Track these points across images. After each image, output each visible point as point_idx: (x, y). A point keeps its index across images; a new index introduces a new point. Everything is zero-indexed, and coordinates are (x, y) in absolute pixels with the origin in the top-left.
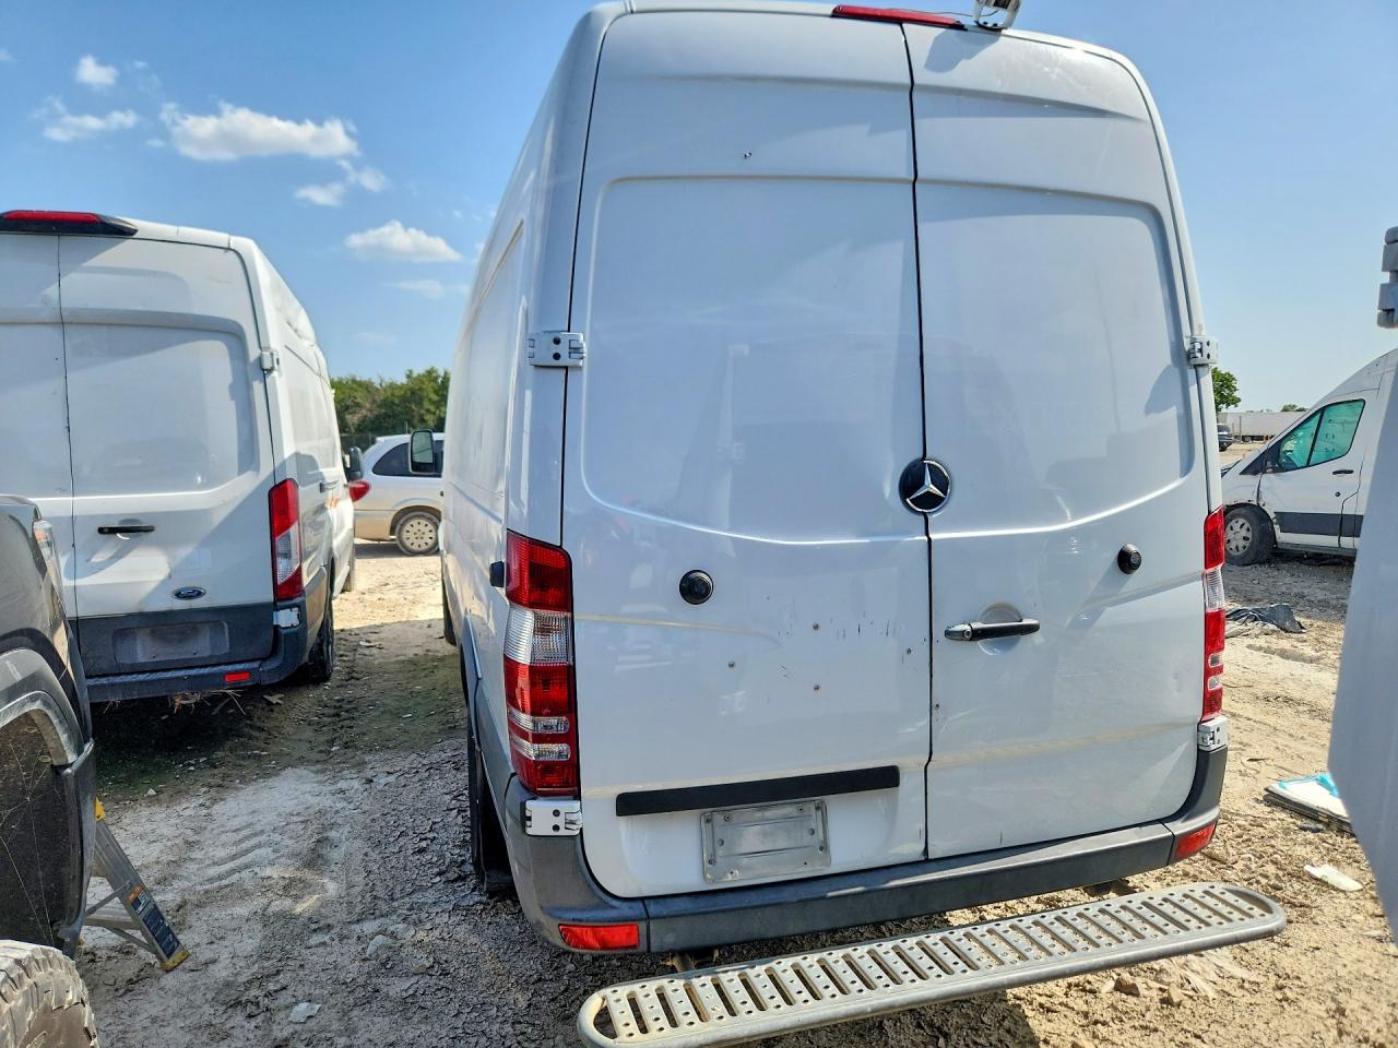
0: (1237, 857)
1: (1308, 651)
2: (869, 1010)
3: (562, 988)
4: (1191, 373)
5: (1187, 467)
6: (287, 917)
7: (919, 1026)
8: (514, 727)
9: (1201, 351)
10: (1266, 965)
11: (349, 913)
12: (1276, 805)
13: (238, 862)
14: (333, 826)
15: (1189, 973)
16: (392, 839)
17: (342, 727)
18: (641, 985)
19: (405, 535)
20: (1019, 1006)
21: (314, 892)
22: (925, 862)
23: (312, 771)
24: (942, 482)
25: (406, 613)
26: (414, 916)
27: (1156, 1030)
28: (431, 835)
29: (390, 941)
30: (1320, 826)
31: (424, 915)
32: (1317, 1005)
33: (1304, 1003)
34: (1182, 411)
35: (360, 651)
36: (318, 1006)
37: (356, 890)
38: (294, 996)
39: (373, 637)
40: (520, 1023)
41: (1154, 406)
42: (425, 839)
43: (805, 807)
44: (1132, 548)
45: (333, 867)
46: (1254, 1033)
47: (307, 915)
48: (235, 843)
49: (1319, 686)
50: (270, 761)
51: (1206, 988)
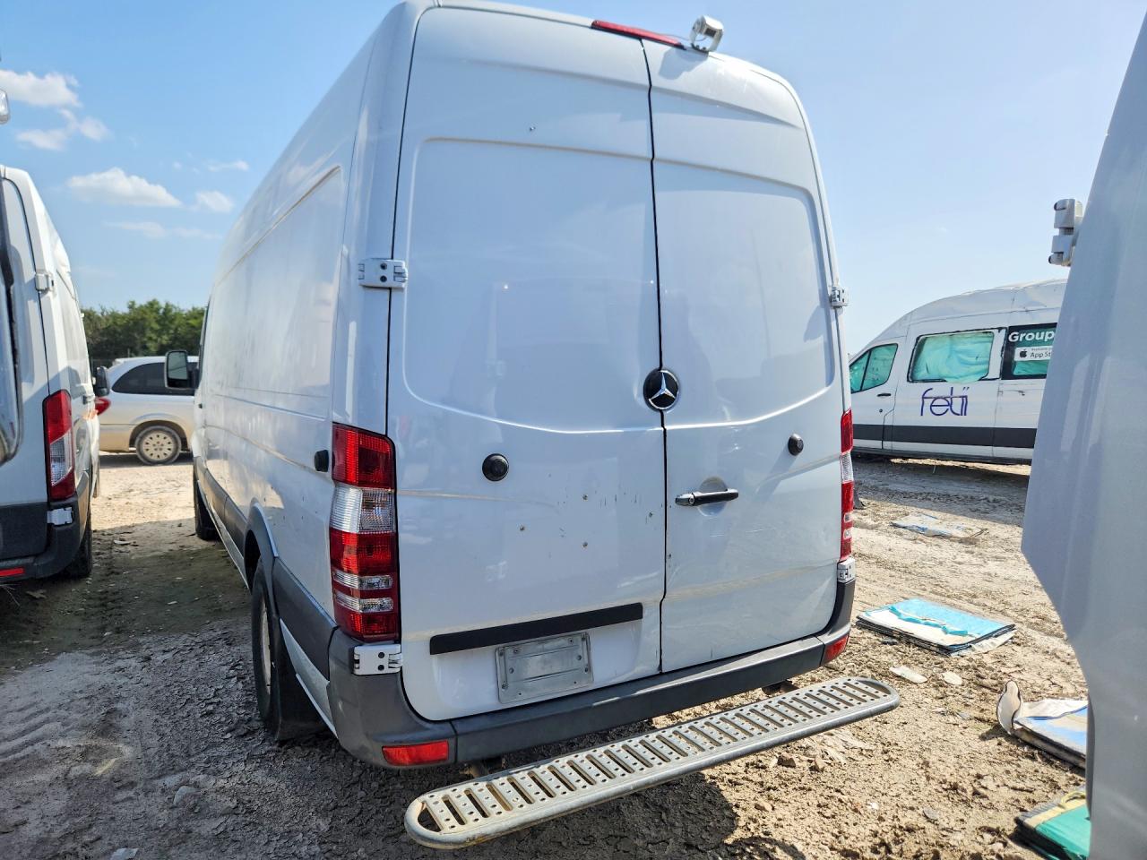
0: (844, 666)
1: (869, 521)
2: (632, 788)
3: (357, 811)
4: (832, 312)
5: (830, 380)
6: (88, 779)
7: (646, 806)
8: (338, 587)
9: (839, 296)
10: (875, 737)
11: (150, 771)
12: (865, 628)
13: (29, 737)
14: (119, 698)
15: (826, 747)
16: (178, 706)
17: (111, 616)
18: (452, 789)
19: (144, 447)
20: (715, 783)
21: (111, 757)
22: (661, 675)
23: (87, 654)
24: (674, 387)
25: (155, 514)
26: (212, 768)
27: (810, 790)
28: (216, 700)
29: (193, 790)
30: (895, 641)
31: (221, 766)
32: (911, 761)
33: (903, 761)
34: (826, 339)
35: (116, 548)
36: (135, 850)
37: (152, 751)
38: (110, 844)
39: (126, 536)
40: (324, 843)
41: (809, 335)
42: (212, 703)
43: (574, 638)
44: (797, 437)
45: (125, 734)
46: (874, 785)
47: (108, 776)
48: (23, 721)
49: (880, 545)
50: (43, 648)
51: (839, 757)
